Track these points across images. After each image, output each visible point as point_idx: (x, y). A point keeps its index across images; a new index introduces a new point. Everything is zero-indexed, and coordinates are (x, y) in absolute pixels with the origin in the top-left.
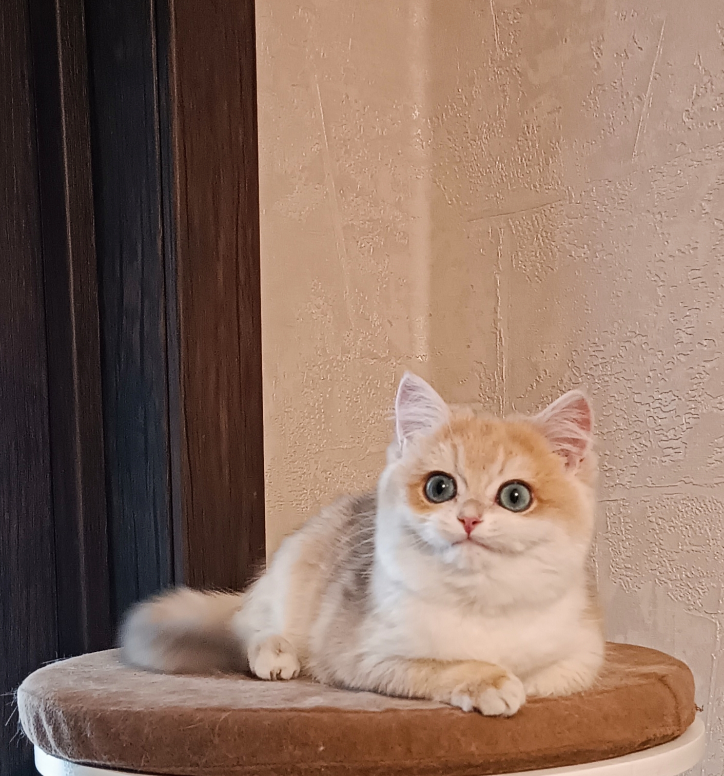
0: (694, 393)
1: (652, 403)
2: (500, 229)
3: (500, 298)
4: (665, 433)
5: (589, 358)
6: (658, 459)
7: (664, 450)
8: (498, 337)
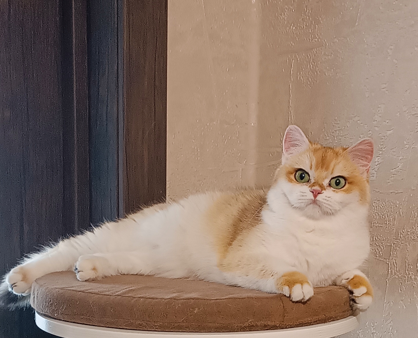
0: (382, 147)
2: (293, 60)
3: (291, 95)
5: (332, 127)
8: (290, 115)
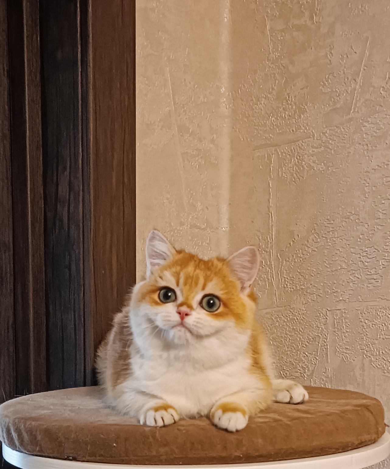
0: (387, 248)
1: (362, 253)
2: (272, 154)
3: (271, 194)
4: (370, 271)
5: (324, 228)
6: (365, 285)
7: (369, 280)
8: (270, 216)
